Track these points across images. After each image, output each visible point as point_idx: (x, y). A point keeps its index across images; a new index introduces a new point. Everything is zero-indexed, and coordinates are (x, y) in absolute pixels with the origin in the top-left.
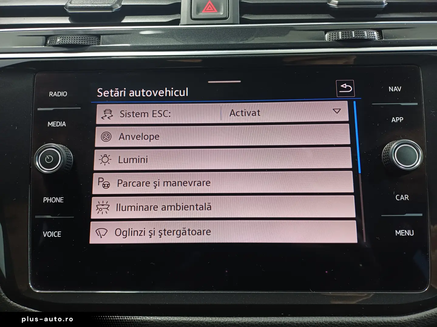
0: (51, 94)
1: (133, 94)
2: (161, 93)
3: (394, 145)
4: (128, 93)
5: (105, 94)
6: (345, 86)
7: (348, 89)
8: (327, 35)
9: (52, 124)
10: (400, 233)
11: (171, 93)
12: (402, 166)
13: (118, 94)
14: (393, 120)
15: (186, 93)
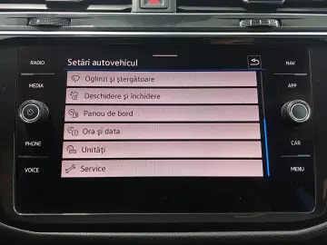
0: (32, 63)
1: (95, 63)
2: (117, 63)
3: (290, 104)
4: (91, 62)
5: (74, 63)
6: (254, 60)
7: (256, 62)
8: (241, 23)
9: (33, 86)
10: (295, 169)
11: (124, 64)
12: (296, 120)
13: (83, 63)
14: (289, 86)
15: (136, 63)
